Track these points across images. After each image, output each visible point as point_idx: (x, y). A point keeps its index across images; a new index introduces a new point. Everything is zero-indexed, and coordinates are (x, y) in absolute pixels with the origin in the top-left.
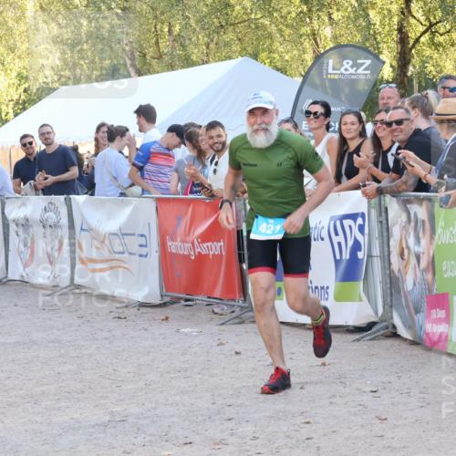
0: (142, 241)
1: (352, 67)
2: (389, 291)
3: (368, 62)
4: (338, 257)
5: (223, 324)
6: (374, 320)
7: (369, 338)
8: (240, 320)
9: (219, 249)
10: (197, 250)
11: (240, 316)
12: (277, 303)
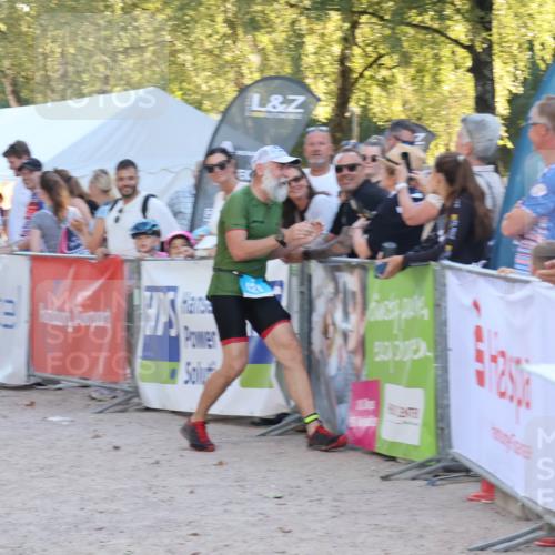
0: (9, 308)
1: (282, 103)
3: (301, 99)
5: (101, 412)
6: (285, 410)
7: (276, 432)
8: (123, 407)
9: (102, 320)
10: (77, 321)
11: (123, 403)
12: (170, 388)
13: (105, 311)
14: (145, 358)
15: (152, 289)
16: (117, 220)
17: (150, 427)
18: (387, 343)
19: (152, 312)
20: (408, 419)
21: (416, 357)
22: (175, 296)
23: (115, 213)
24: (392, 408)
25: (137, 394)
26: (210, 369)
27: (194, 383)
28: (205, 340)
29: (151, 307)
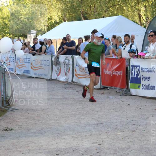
5: (121, 96)
8: (126, 94)
9: (120, 73)
10: (113, 73)
11: (126, 93)
12: (138, 90)
13: (120, 71)
14: (131, 83)
15: (133, 66)
16: (124, 49)
17: (135, 100)
19: (133, 72)
22: (139, 68)
23: (123, 47)
25: (129, 91)
26: (149, 86)
27: (144, 89)
28: (148, 79)
29: (133, 70)
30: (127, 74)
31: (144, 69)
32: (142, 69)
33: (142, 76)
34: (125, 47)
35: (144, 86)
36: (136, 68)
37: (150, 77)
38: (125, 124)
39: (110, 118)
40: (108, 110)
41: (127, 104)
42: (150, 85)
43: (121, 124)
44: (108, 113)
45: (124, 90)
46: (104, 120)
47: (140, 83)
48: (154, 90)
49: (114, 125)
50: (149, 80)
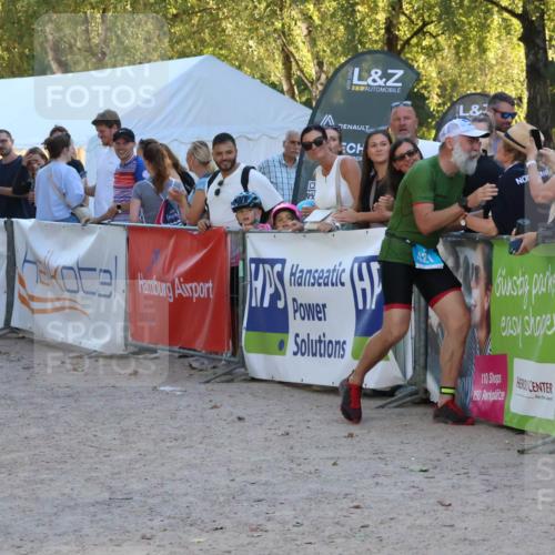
0: (106, 277)
1: (381, 78)
2: (422, 350)
3: (400, 73)
4: (361, 307)
5: (208, 382)
6: (401, 383)
7: (395, 404)
8: (229, 377)
9: (205, 291)
10: (177, 292)
11: (229, 373)
12: (278, 358)
13: (207, 282)
14: (248, 329)
15: (258, 261)
16: (217, 192)
17: (264, 398)
18: (514, 318)
19: (258, 284)
20: (540, 393)
21: (550, 333)
22: (283, 268)
23: (214, 186)
24: (521, 383)
25: (243, 364)
26: (320, 341)
27: (303, 354)
28: (315, 312)
29: (256, 279)
30: (232, 291)
31: (302, 271)
32: (292, 274)
33: (294, 300)
34: (221, 184)
35: (303, 341)
36: (268, 267)
37: (324, 306)
38: (222, 499)
39: (162, 478)
40: (156, 444)
41: (231, 414)
42: (327, 339)
43: (204, 500)
44: (153, 457)
45: (221, 360)
46: (136, 486)
47: (285, 329)
48: (342, 356)
49: (175, 507)
50: (320, 319)
